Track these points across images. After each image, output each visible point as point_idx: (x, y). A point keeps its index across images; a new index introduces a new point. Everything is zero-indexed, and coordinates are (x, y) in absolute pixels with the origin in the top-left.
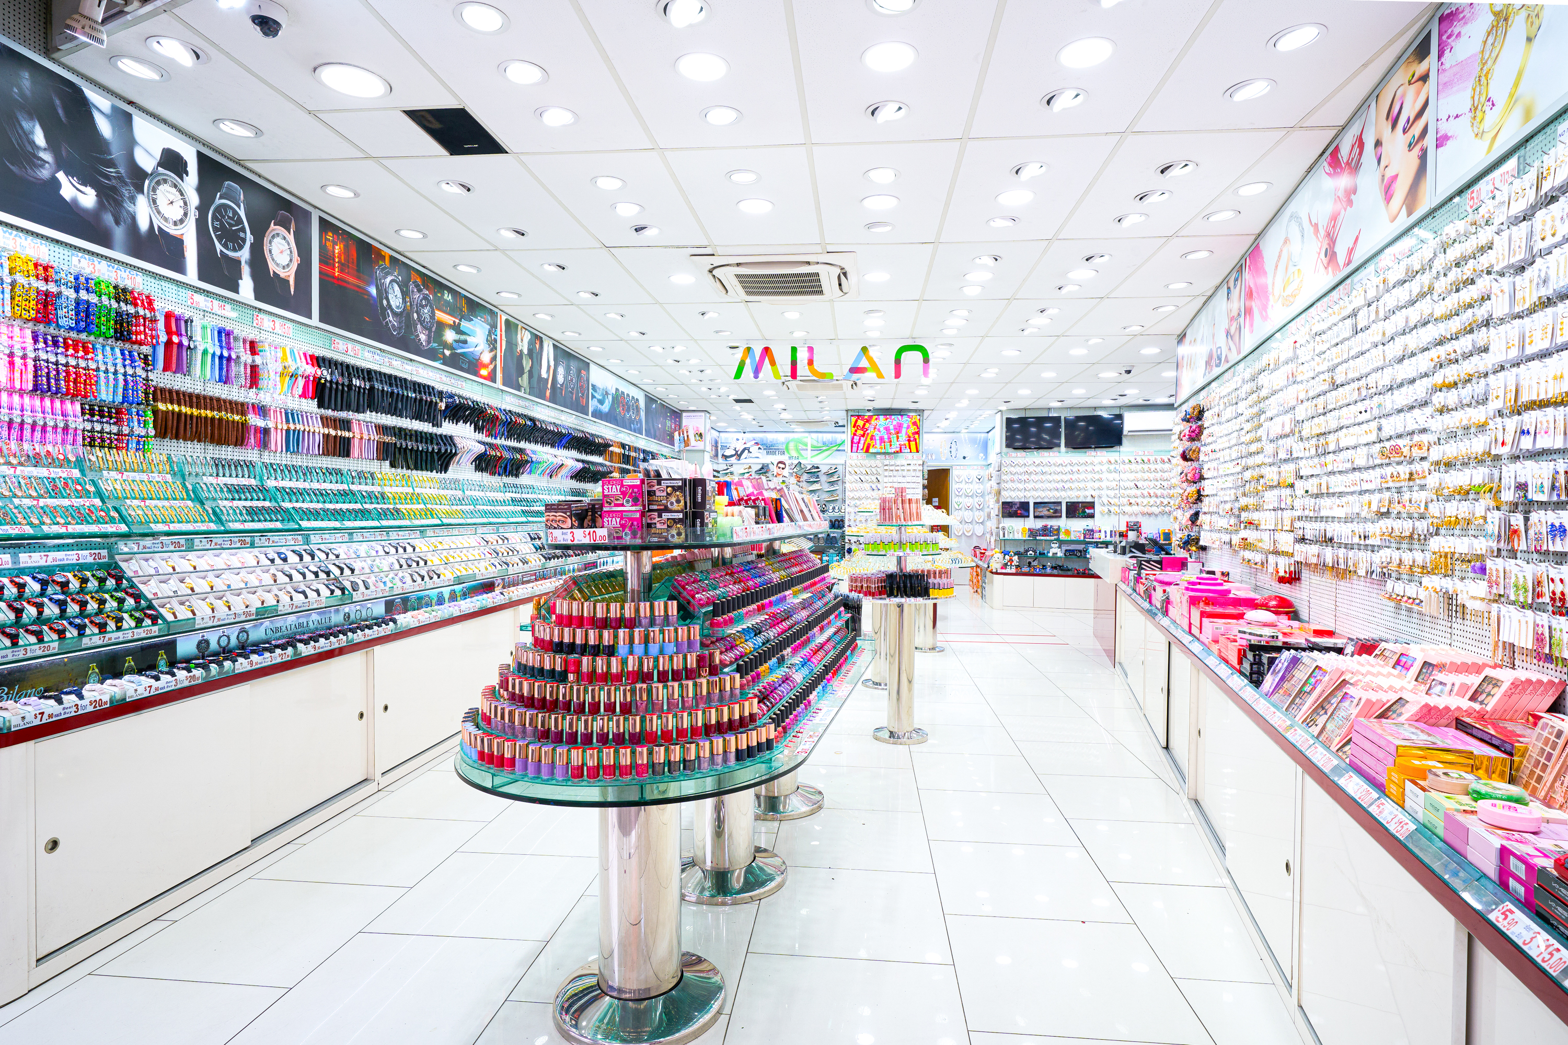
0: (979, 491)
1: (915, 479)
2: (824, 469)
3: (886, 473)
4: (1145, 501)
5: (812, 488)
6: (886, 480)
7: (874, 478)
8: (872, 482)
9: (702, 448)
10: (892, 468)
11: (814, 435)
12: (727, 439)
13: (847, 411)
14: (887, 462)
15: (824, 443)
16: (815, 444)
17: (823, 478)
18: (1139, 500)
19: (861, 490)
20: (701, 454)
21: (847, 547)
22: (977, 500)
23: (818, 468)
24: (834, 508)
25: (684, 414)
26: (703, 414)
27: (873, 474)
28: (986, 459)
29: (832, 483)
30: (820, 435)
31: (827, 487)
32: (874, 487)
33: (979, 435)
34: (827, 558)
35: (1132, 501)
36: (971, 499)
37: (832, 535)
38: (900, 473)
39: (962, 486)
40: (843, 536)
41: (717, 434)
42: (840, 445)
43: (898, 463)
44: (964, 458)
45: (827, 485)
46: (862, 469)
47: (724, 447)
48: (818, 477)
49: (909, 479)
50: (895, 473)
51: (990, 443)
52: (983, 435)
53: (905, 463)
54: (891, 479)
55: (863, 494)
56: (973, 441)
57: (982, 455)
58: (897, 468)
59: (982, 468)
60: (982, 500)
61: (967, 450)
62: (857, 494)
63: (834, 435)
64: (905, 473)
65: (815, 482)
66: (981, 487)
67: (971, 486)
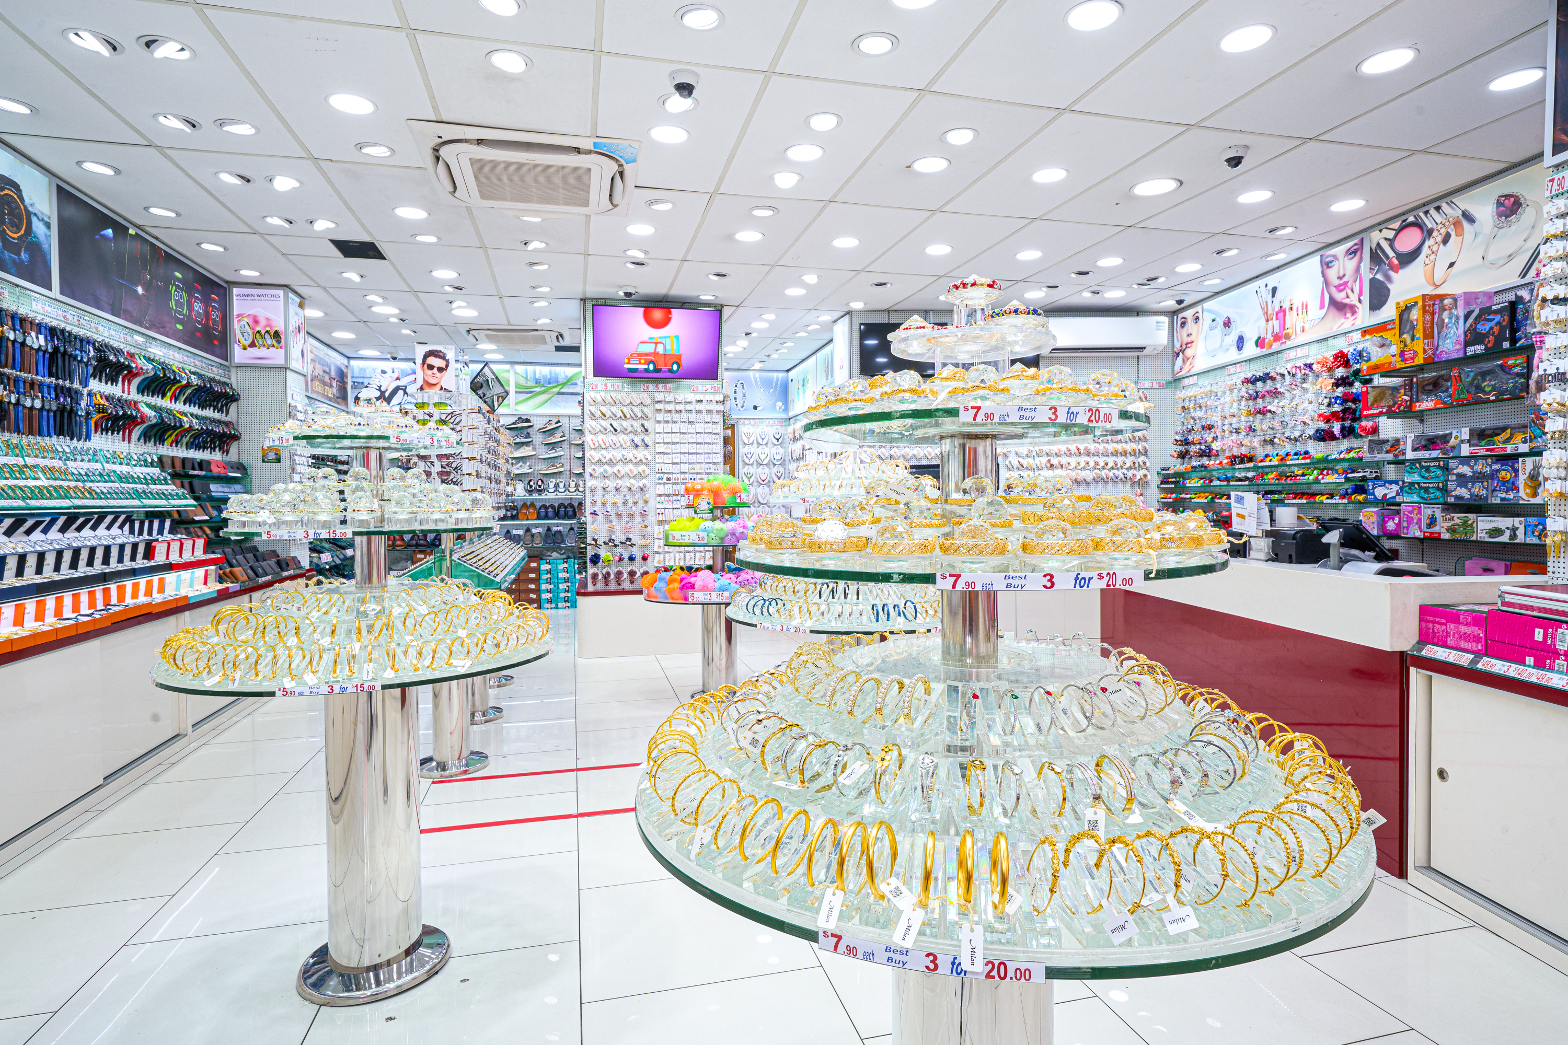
0: (778, 457)
1: (710, 428)
2: (538, 423)
3: (660, 417)
4: (1073, 461)
5: (518, 454)
6: (659, 428)
7: (637, 425)
8: (635, 432)
9: (280, 361)
10: (670, 407)
11: (520, 369)
12: (363, 370)
13: (584, 300)
14: (660, 397)
15: (537, 382)
16: (522, 381)
17: (538, 438)
18: (1064, 460)
19: (614, 446)
20: (281, 374)
21: (590, 552)
22: (775, 470)
23: (528, 421)
24: (557, 486)
25: (236, 291)
26: (280, 292)
27: (635, 418)
28: (786, 410)
29: (553, 446)
30: (530, 368)
31: (544, 453)
32: (637, 440)
33: (775, 375)
34: (548, 567)
35: (1055, 461)
36: (767, 470)
37: (555, 529)
38: (684, 416)
39: (753, 449)
40: (582, 533)
41: (345, 361)
42: (564, 385)
43: (680, 397)
44: (755, 408)
45: (544, 448)
46: (614, 409)
47: (358, 385)
48: (528, 435)
49: (700, 428)
50: (676, 417)
51: (792, 387)
52: (781, 375)
53: (691, 397)
54: (668, 428)
55: (618, 454)
56: (767, 383)
57: (780, 404)
58: (679, 407)
59: (780, 423)
60: (782, 470)
61: (759, 396)
62: (608, 455)
63: (553, 369)
64: (693, 417)
65: (523, 444)
66: (781, 450)
67: (766, 450)
